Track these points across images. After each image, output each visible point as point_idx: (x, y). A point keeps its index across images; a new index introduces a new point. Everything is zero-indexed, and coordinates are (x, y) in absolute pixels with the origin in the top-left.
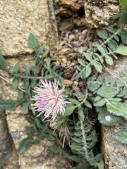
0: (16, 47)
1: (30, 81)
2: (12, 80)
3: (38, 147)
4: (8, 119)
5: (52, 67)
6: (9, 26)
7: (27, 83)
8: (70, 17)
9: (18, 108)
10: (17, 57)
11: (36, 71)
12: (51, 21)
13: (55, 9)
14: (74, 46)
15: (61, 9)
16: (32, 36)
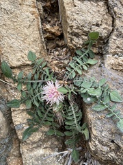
0: (19, 60)
1: (32, 84)
2: (16, 85)
3: (37, 134)
4: (12, 115)
5: (50, 73)
6: (12, 45)
7: (30, 86)
8: (53, 39)
9: (21, 105)
10: (19, 67)
11: (36, 77)
12: (42, 42)
13: (44, 34)
14: (60, 59)
15: (48, 34)
16: (31, 53)
